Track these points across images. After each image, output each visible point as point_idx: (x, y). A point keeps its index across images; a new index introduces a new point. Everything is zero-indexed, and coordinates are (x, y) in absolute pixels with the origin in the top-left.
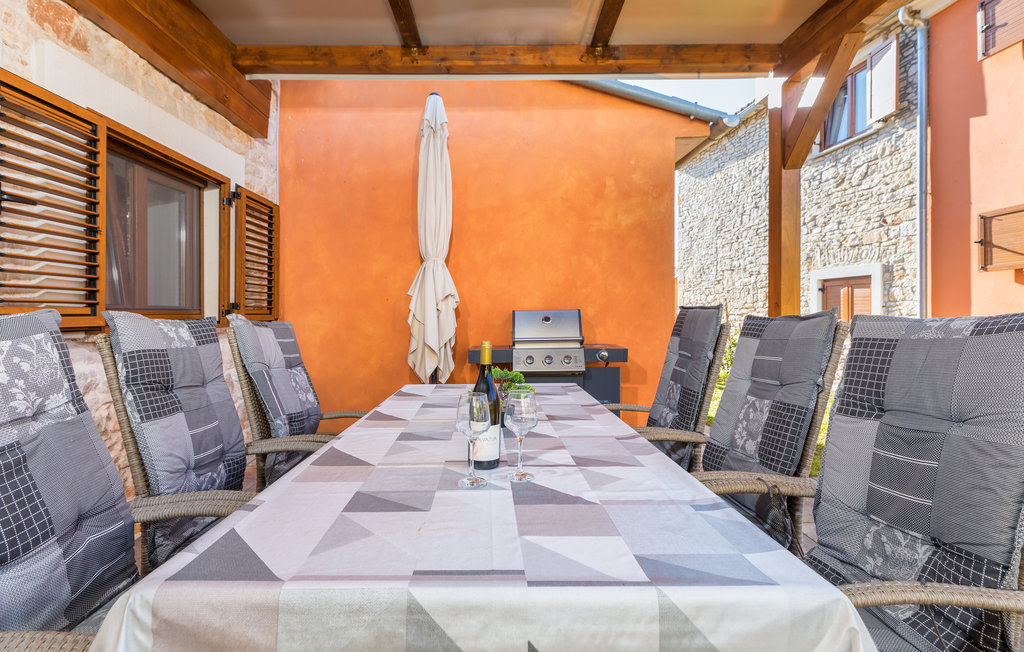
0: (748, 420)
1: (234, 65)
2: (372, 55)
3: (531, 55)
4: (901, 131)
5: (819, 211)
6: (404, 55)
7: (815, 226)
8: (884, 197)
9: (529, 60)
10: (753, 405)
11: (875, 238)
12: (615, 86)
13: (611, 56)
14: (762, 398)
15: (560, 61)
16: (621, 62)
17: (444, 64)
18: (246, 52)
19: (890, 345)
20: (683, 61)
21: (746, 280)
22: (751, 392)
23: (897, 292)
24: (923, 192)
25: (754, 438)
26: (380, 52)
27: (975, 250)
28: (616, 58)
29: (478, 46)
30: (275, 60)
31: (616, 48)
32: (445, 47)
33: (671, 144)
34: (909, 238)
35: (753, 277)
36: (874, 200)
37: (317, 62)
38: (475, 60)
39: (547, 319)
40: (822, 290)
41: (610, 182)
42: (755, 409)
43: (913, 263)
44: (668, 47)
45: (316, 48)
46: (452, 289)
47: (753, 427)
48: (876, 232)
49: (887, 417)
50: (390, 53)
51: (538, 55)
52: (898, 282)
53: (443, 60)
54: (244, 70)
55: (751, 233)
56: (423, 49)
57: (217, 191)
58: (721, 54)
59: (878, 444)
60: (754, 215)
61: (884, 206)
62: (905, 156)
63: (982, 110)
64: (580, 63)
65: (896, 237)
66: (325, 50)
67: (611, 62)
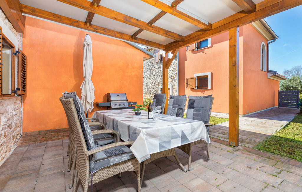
0: (173, 112)
1: (20, 10)
2: (75, 22)
3: (119, 34)
4: (175, 61)
5: (160, 74)
6: (85, 25)
7: (160, 77)
8: (172, 73)
9: (118, 35)
10: (174, 109)
11: (170, 81)
12: (135, 45)
13: (136, 39)
14: (175, 108)
15: (125, 37)
16: (138, 41)
17: (96, 30)
18: (26, 7)
19: (194, 99)
20: (149, 44)
21: (145, 87)
22: (173, 107)
23: (174, 91)
24: (178, 73)
25: (175, 114)
26: (77, 22)
27: (185, 84)
28: (137, 40)
29: (105, 28)
30: (39, 13)
31: (137, 38)
32: (97, 26)
33: (143, 58)
34: (176, 81)
35: (147, 87)
36: (170, 73)
37: (56, 19)
38: (105, 32)
39: (119, 95)
40: (161, 90)
41: (130, 65)
42: (175, 110)
43: (177, 86)
44: (147, 41)
45: (55, 14)
46: (94, 88)
47: (175, 113)
48: (171, 79)
49: (195, 108)
50: (81, 23)
51: (120, 35)
52: (174, 90)
53: (96, 29)
54: (22, 12)
55: (147, 77)
56: (90, 25)
57: (11, 50)
58: (156, 44)
59: (194, 112)
60: (147, 73)
61: (172, 75)
62: (175, 66)
63: (186, 61)
64: (129, 39)
65: (174, 81)
66: (59, 16)
67: (136, 40)
